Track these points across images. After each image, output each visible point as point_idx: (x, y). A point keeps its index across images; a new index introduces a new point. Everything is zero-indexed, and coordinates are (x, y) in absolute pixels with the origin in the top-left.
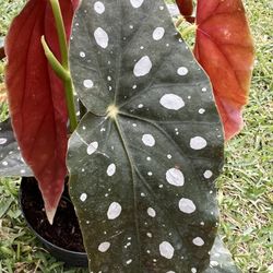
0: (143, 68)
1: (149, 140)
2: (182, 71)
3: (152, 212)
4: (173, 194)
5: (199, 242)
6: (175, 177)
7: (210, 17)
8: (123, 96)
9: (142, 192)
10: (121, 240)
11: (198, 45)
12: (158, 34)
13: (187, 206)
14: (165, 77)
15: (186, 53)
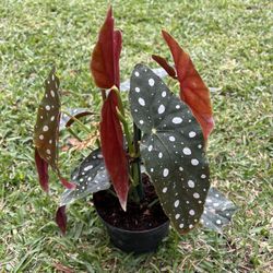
0: (162, 109)
1: (172, 139)
2: (178, 107)
3: (181, 169)
4: (189, 158)
5: (203, 176)
6: (187, 151)
7: (184, 79)
8: (157, 123)
9: (176, 161)
10: (171, 185)
11: (182, 93)
12: (164, 94)
13: (195, 162)
14: (171, 112)
15: (177, 99)
